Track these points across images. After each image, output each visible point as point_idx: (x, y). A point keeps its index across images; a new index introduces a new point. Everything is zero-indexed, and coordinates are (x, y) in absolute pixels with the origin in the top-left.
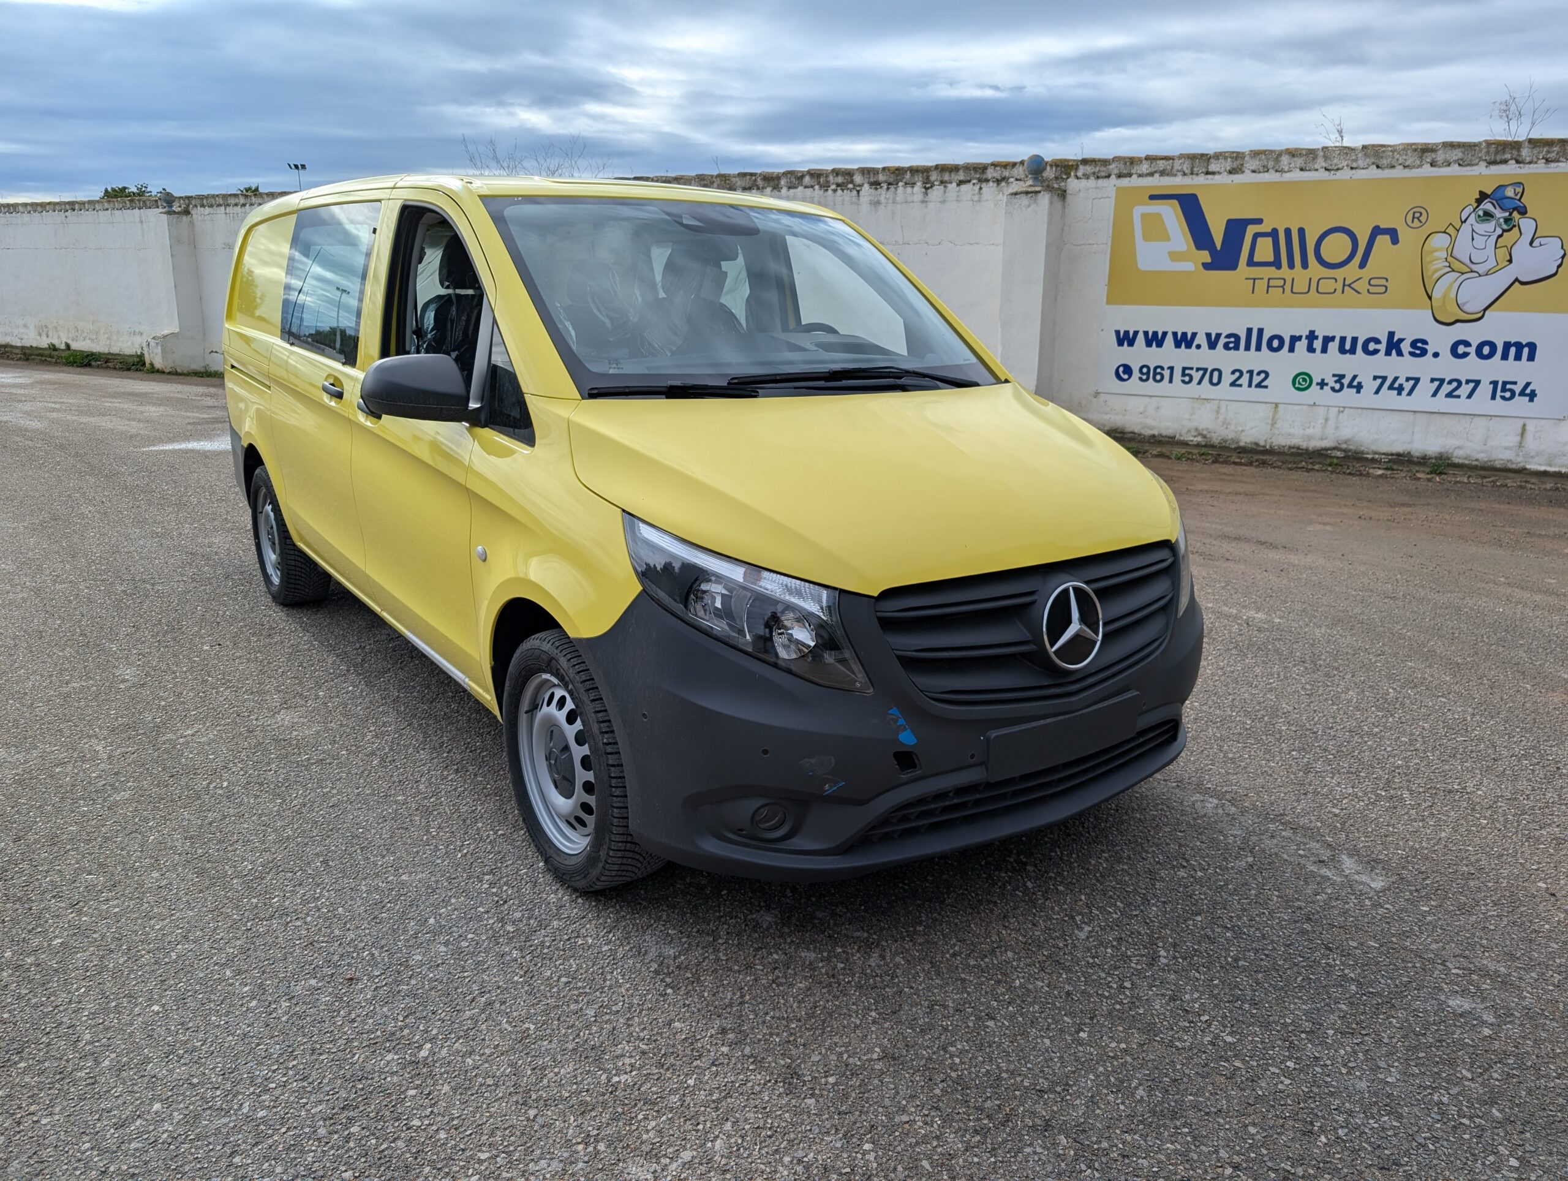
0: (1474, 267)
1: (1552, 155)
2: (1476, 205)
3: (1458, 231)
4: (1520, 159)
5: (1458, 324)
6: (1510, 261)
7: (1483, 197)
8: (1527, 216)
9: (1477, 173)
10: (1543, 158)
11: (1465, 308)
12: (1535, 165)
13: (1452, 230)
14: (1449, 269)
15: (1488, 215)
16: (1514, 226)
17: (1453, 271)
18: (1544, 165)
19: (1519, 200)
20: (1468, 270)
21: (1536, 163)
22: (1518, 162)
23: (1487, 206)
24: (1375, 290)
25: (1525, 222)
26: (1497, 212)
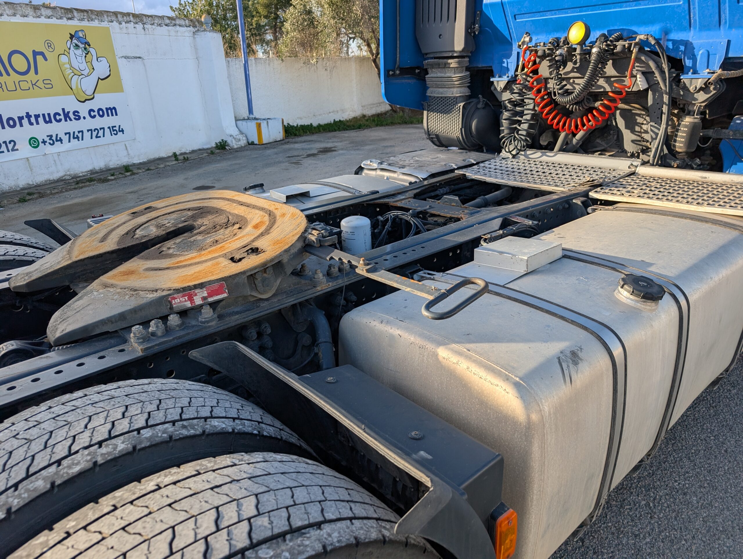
2: (70, 41)
3: (69, 53)
5: (87, 102)
8: (91, 46)
9: (63, 23)
10: (85, 18)
14: (73, 74)
15: (77, 46)
16: (88, 52)
17: (75, 74)
18: (87, 22)
19: (86, 39)
20: (80, 74)
22: (77, 19)
24: (47, 86)
25: (91, 50)
26: (79, 44)
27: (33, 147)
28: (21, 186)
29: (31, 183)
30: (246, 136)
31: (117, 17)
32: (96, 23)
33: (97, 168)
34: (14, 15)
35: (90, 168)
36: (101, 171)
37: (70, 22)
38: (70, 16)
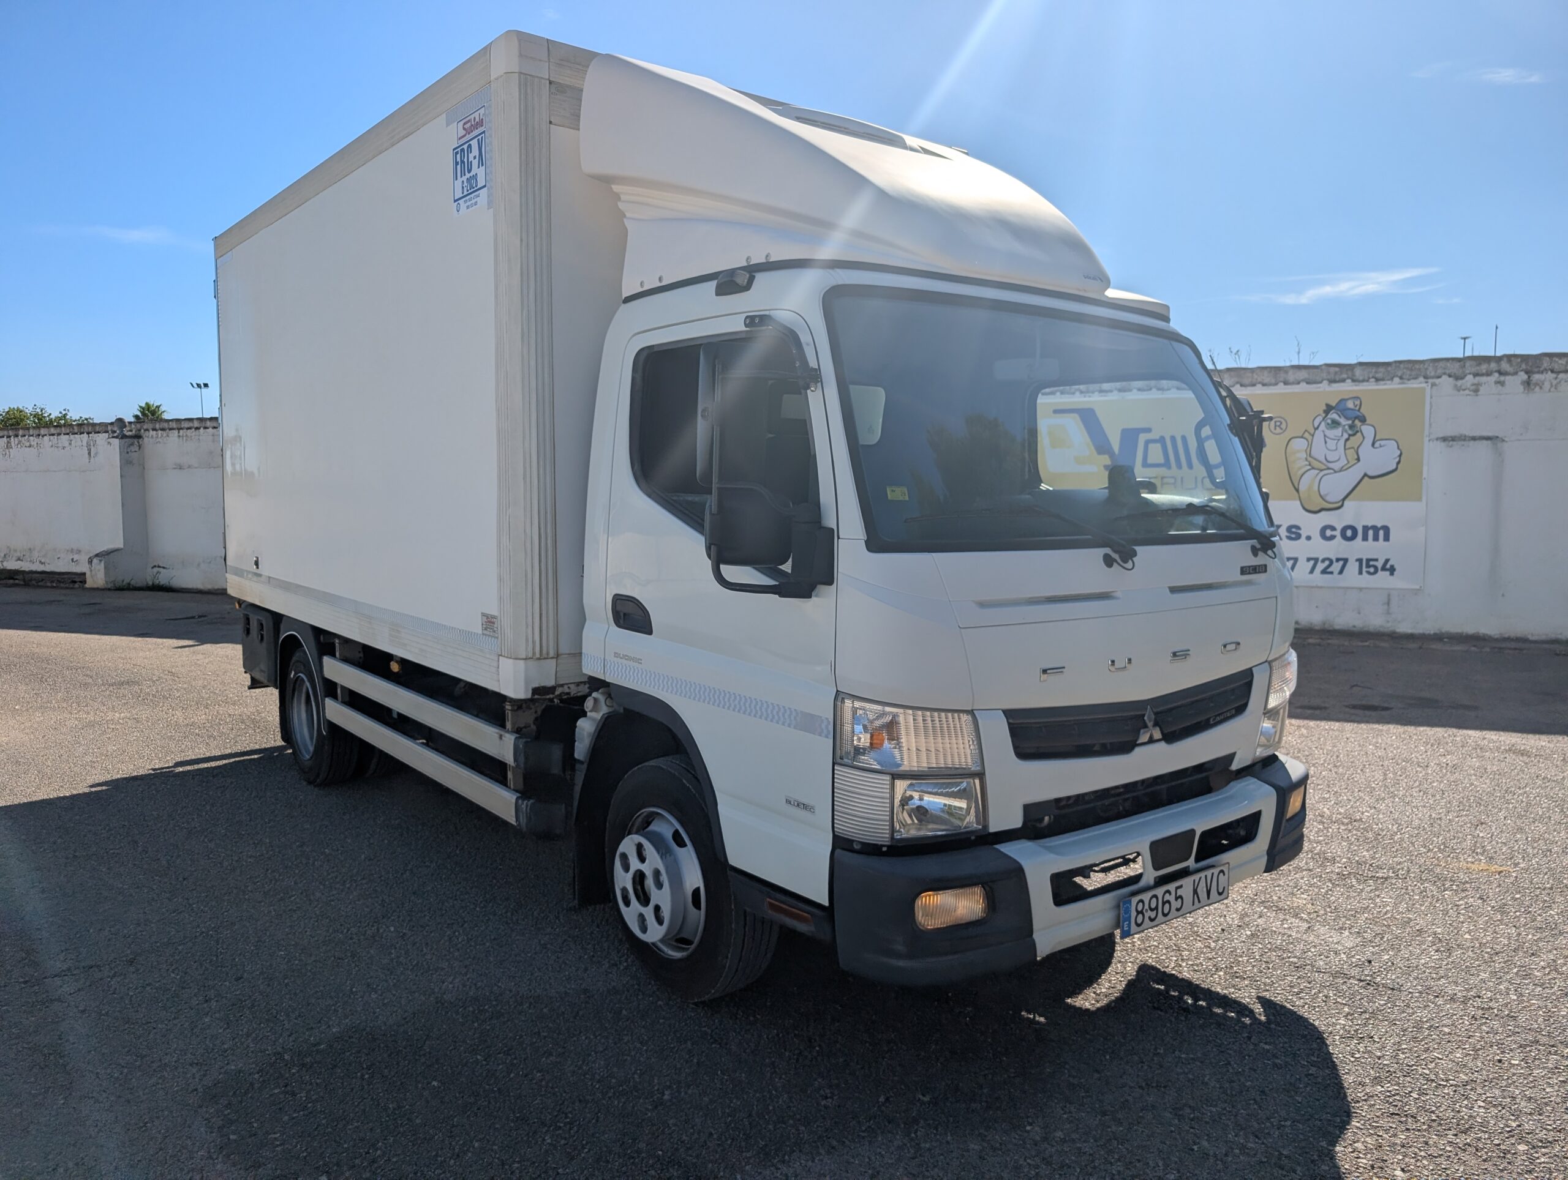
0: (1331, 465)
1: (1379, 375)
2: (1324, 415)
3: (1313, 436)
4: (1355, 378)
5: (1323, 513)
6: (1358, 459)
7: (1329, 409)
8: (1367, 422)
9: (1321, 390)
10: (1373, 377)
11: (1328, 498)
12: (1367, 383)
13: (1308, 435)
14: (1309, 467)
15: (1335, 424)
16: (1357, 432)
17: (1313, 468)
18: (1374, 383)
19: (1359, 410)
20: (1326, 467)
21: (1368, 381)
22: (1353, 381)
23: (1333, 415)
26: (1342, 420)
32: (1392, 384)
37: (1337, 387)
38: (1341, 377)
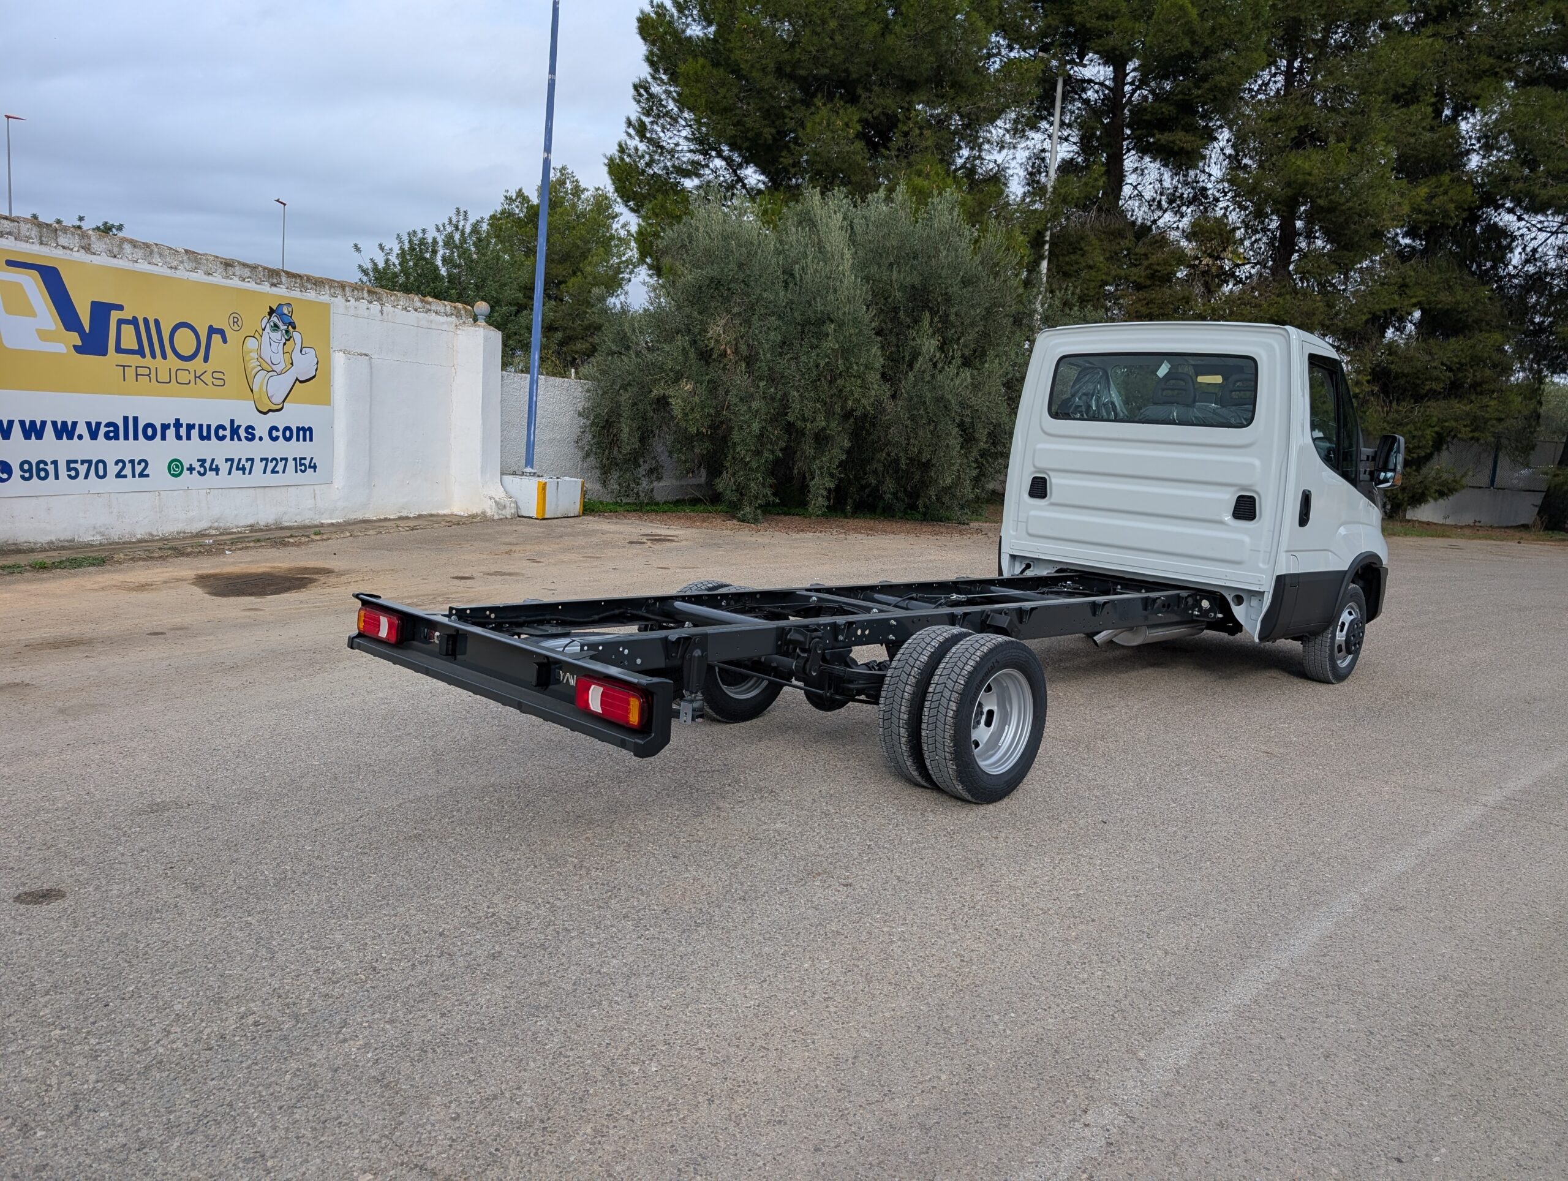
0: (274, 367)
2: (268, 317)
3: (262, 336)
5: (270, 413)
6: (292, 364)
7: (271, 312)
8: (296, 329)
9: (264, 290)
10: (294, 286)
12: (296, 292)
14: (260, 368)
15: (276, 327)
16: (291, 337)
17: (263, 369)
19: (291, 317)
20: (270, 369)
23: (274, 319)
24: (217, 382)
25: (296, 335)
26: (280, 324)
27: (173, 475)
28: (139, 536)
29: (155, 533)
30: (516, 503)
31: (344, 290)
32: (311, 295)
33: (262, 523)
34: (195, 270)
35: (250, 521)
36: (268, 529)
37: (274, 290)
38: (275, 281)
